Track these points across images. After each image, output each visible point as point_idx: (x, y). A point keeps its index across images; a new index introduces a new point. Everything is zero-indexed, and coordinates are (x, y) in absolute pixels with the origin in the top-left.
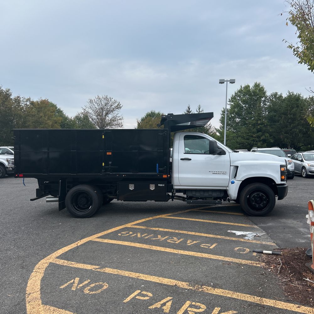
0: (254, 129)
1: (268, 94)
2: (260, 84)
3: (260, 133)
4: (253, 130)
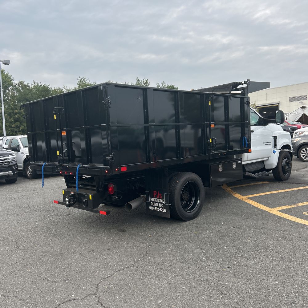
0: (10, 118)
1: (16, 82)
2: (4, 71)
3: (18, 123)
4: (10, 120)
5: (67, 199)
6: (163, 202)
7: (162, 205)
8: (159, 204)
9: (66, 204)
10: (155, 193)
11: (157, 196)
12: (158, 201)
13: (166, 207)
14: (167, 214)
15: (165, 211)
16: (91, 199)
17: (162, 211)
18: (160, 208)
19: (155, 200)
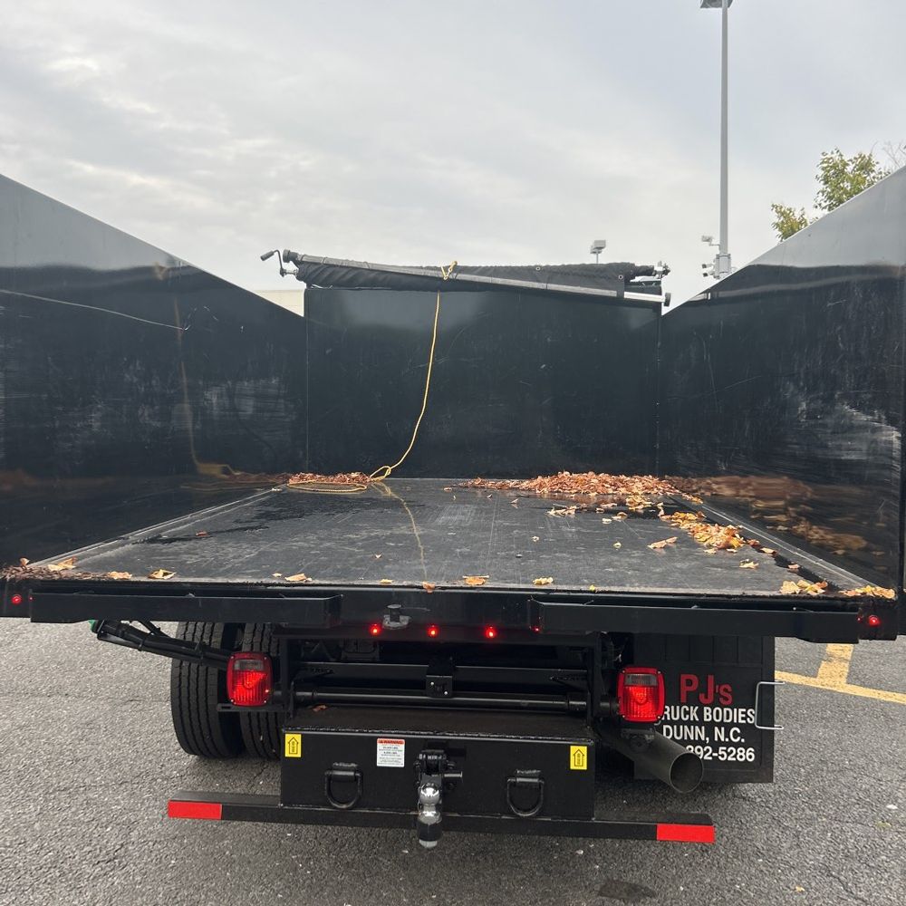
5: (429, 793)
6: (743, 718)
7: (735, 732)
8: (716, 729)
9: (422, 819)
10: (689, 683)
11: (702, 696)
12: (705, 719)
13: (761, 740)
14: (762, 769)
15: (750, 757)
16: (585, 768)
17: (730, 759)
18: (721, 748)
19: (687, 713)
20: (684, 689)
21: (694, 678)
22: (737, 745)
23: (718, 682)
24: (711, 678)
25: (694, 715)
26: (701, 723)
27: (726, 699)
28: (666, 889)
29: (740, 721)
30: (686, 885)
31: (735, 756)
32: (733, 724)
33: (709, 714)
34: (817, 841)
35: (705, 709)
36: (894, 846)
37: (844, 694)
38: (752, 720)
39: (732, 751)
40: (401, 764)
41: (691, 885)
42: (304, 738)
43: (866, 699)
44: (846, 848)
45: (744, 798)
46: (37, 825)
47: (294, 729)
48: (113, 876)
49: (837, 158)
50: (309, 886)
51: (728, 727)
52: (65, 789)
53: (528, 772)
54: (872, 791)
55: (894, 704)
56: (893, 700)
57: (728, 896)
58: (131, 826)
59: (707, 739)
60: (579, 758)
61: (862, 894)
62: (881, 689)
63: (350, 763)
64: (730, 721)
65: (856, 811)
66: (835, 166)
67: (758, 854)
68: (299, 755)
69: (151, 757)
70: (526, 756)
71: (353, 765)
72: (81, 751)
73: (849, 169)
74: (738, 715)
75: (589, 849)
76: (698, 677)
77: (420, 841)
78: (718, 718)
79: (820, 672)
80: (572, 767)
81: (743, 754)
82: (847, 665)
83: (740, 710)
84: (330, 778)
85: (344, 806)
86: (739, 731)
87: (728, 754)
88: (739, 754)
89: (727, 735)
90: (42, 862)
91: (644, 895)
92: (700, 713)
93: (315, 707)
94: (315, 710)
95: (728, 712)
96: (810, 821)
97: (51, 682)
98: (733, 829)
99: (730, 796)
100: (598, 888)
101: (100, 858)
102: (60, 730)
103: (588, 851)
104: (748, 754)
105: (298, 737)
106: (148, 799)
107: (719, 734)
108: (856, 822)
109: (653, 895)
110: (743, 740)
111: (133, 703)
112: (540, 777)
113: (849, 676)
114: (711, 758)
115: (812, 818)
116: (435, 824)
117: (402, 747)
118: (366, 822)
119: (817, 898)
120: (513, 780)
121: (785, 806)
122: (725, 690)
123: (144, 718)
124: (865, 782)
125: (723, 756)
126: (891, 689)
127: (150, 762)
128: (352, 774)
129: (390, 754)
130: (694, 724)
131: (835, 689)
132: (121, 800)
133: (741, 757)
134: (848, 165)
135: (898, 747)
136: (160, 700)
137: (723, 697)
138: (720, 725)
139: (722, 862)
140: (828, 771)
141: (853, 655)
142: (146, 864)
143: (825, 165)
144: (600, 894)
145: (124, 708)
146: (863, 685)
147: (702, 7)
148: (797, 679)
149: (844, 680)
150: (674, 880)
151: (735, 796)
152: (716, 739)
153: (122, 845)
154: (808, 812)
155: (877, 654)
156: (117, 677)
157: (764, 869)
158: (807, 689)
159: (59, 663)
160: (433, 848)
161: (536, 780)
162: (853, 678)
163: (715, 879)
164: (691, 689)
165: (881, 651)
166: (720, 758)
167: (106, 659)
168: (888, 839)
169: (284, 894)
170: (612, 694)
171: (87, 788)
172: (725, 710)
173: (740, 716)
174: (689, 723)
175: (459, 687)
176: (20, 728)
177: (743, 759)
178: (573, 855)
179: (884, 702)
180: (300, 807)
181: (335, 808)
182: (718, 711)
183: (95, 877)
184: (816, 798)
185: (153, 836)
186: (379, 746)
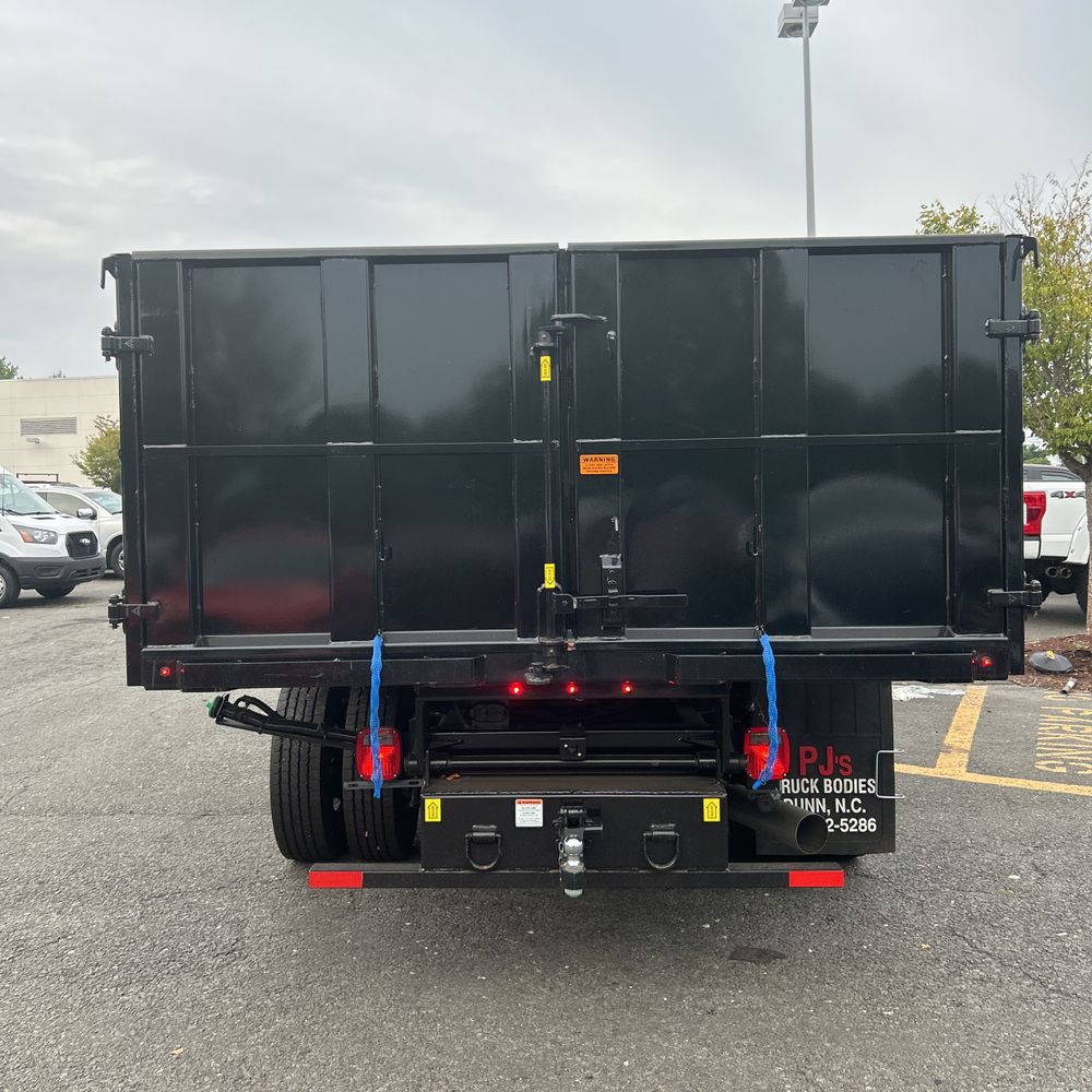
5: (574, 843)
6: (863, 789)
7: (856, 802)
8: (837, 800)
9: (567, 869)
10: (809, 755)
11: (822, 768)
12: (826, 792)
13: (881, 809)
14: (884, 839)
15: (872, 827)
16: (718, 819)
17: (851, 830)
18: (842, 820)
19: (807, 785)
20: (804, 761)
21: (813, 750)
22: (858, 816)
23: (837, 754)
24: (830, 749)
25: (814, 787)
26: (821, 795)
27: (847, 770)
28: (795, 952)
29: (861, 792)
30: (814, 948)
31: (857, 827)
32: (854, 795)
33: (829, 785)
34: (942, 908)
35: (826, 780)
36: (1018, 909)
37: (964, 782)
38: (873, 790)
39: (853, 822)
40: (540, 824)
41: (819, 948)
42: (444, 803)
43: (987, 785)
44: (970, 912)
45: (866, 876)
46: (142, 927)
47: (433, 794)
48: (237, 965)
49: (937, 211)
50: (439, 964)
51: (849, 798)
52: (161, 896)
53: (663, 826)
54: (994, 865)
55: (1016, 789)
56: (1015, 785)
57: (856, 954)
58: (241, 924)
59: (829, 811)
60: (712, 810)
61: (987, 948)
62: (1003, 776)
63: (489, 824)
64: (850, 792)
65: (978, 882)
66: (936, 220)
67: (884, 920)
68: (439, 820)
69: (242, 865)
70: (660, 810)
71: (493, 826)
72: (166, 862)
73: (951, 223)
74: (858, 786)
75: (715, 924)
76: (816, 747)
77: (566, 891)
78: (838, 789)
79: (938, 762)
80: (706, 819)
81: (864, 825)
82: (966, 755)
83: (861, 780)
84: (472, 840)
85: (486, 867)
86: (860, 802)
87: (850, 825)
88: (861, 825)
89: (848, 806)
90: (159, 956)
91: (775, 958)
92: (820, 785)
93: (448, 776)
94: (449, 779)
95: (848, 783)
96: (933, 892)
97: (111, 801)
98: (857, 901)
99: (852, 874)
100: (728, 953)
101: (218, 951)
102: (137, 845)
103: (714, 925)
104: (870, 825)
105: (438, 802)
106: (251, 900)
107: (840, 805)
108: (978, 891)
109: (782, 957)
110: (864, 811)
111: (207, 817)
112: (675, 830)
113: (969, 765)
114: (832, 830)
115: (935, 889)
116: (580, 873)
117: (540, 807)
118: (508, 883)
119: (944, 953)
120: (649, 834)
121: (908, 880)
122: (845, 761)
123: (224, 830)
124: (988, 857)
125: (844, 827)
126: (1012, 776)
127: (244, 868)
128: (493, 834)
129: (529, 814)
130: (815, 795)
131: (954, 778)
132: (223, 904)
133: (863, 828)
134: (950, 218)
135: (1020, 826)
136: (236, 813)
137: (843, 768)
138: (841, 796)
139: (849, 928)
140: (949, 850)
141: (972, 746)
142: (267, 954)
143: (925, 219)
144: (731, 958)
145: (199, 822)
146: (984, 773)
147: (780, 36)
148: (915, 770)
149: (964, 769)
150: (802, 944)
151: (857, 874)
152: (837, 811)
153: (237, 940)
154: (931, 884)
155: (998, 744)
156: (182, 794)
157: (890, 932)
158: (926, 779)
159: (112, 784)
160: (579, 897)
161: (672, 833)
162: (972, 767)
163: (842, 942)
164: (809, 761)
165: (1002, 741)
166: (842, 829)
167: (164, 778)
168: (1011, 904)
169: (416, 971)
170: (739, 751)
171: (184, 894)
172: (845, 780)
173: (861, 786)
174: (810, 796)
175: (591, 752)
176: (93, 844)
177: (865, 830)
178: (700, 929)
179: (1005, 787)
180: (442, 871)
181: (478, 870)
182: (838, 782)
183: (218, 967)
184: (939, 872)
185: (268, 931)
186: (518, 807)
